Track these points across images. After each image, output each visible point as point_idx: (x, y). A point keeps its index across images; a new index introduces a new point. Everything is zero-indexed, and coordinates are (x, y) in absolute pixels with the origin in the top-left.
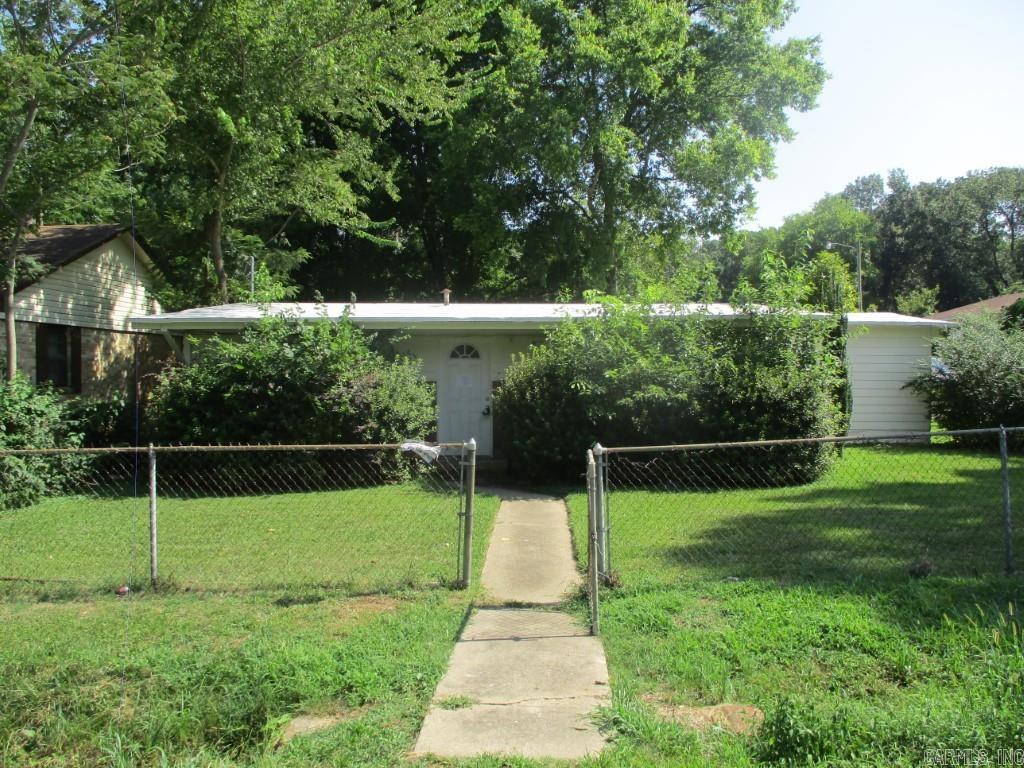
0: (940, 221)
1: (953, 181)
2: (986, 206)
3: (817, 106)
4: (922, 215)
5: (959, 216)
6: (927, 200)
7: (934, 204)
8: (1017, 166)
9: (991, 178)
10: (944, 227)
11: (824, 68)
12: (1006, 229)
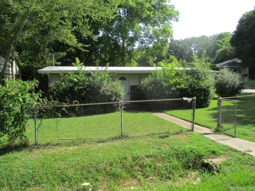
0: (181, 49)
1: (183, 40)
2: (191, 46)
3: (179, 21)
4: (177, 47)
5: (185, 48)
6: (178, 44)
7: (180, 45)
8: (196, 37)
9: (191, 39)
10: (183, 50)
11: (179, 12)
12: (194, 51)
